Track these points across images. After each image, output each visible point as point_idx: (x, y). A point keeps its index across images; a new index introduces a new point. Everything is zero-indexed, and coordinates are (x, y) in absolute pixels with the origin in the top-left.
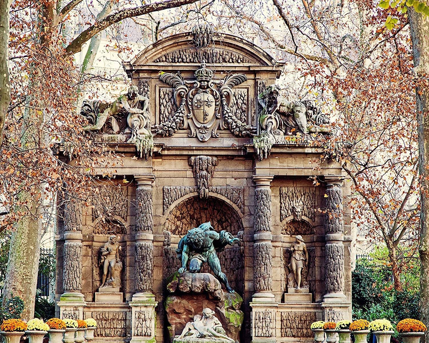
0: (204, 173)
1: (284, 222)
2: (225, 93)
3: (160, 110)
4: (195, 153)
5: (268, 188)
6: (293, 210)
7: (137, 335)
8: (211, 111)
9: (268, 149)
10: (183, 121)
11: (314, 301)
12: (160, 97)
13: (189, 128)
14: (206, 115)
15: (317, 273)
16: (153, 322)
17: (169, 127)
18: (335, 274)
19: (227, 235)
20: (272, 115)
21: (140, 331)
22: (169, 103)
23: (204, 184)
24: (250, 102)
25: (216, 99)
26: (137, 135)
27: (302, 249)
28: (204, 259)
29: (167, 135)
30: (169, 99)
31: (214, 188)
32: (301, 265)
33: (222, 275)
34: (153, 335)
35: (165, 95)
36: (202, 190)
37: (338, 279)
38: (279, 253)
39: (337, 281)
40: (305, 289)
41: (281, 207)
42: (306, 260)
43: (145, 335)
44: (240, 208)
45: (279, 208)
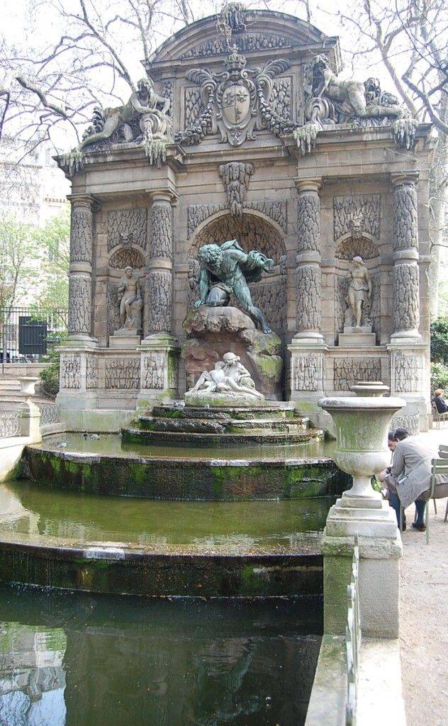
0: (235, 183)
1: (339, 241)
2: (261, 82)
3: (186, 114)
4: (225, 159)
5: (315, 195)
6: (351, 223)
7: (146, 387)
8: (245, 107)
9: (311, 139)
10: (211, 123)
11: (378, 343)
12: (185, 99)
13: (218, 132)
14: (238, 113)
15: (382, 306)
16: (166, 372)
17: (193, 132)
18: (405, 305)
19: (257, 257)
20: (319, 98)
21: (150, 382)
22: (196, 106)
23: (235, 197)
24: (294, 93)
25: (251, 92)
26: (148, 138)
27: (362, 275)
28: (228, 289)
29: (192, 142)
30: (197, 101)
31: (249, 203)
32: (361, 295)
33: (253, 309)
34: (166, 386)
35: (191, 96)
36: (233, 205)
37: (411, 312)
38: (332, 281)
39: (409, 315)
40: (367, 328)
41: (334, 222)
42: (368, 291)
43: (155, 388)
44: (282, 226)
45: (333, 224)
